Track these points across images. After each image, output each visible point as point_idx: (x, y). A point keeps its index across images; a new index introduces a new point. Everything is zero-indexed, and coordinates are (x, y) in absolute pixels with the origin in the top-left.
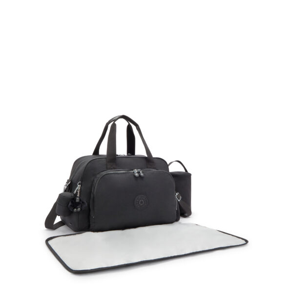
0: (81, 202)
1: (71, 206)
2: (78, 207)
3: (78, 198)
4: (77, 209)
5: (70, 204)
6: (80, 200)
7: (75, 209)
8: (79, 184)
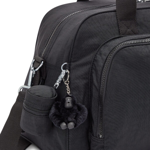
0: (76, 108)
1: (55, 115)
2: (70, 119)
3: (69, 99)
4: (67, 123)
5: (53, 110)
6: (73, 102)
7: (64, 124)
8: (64, 68)
